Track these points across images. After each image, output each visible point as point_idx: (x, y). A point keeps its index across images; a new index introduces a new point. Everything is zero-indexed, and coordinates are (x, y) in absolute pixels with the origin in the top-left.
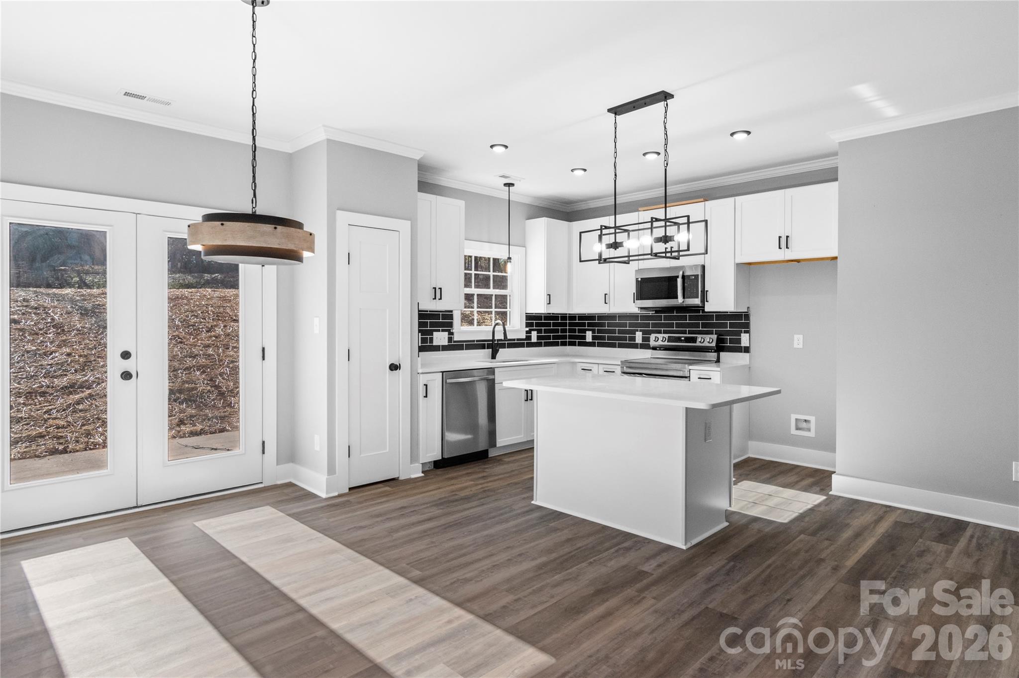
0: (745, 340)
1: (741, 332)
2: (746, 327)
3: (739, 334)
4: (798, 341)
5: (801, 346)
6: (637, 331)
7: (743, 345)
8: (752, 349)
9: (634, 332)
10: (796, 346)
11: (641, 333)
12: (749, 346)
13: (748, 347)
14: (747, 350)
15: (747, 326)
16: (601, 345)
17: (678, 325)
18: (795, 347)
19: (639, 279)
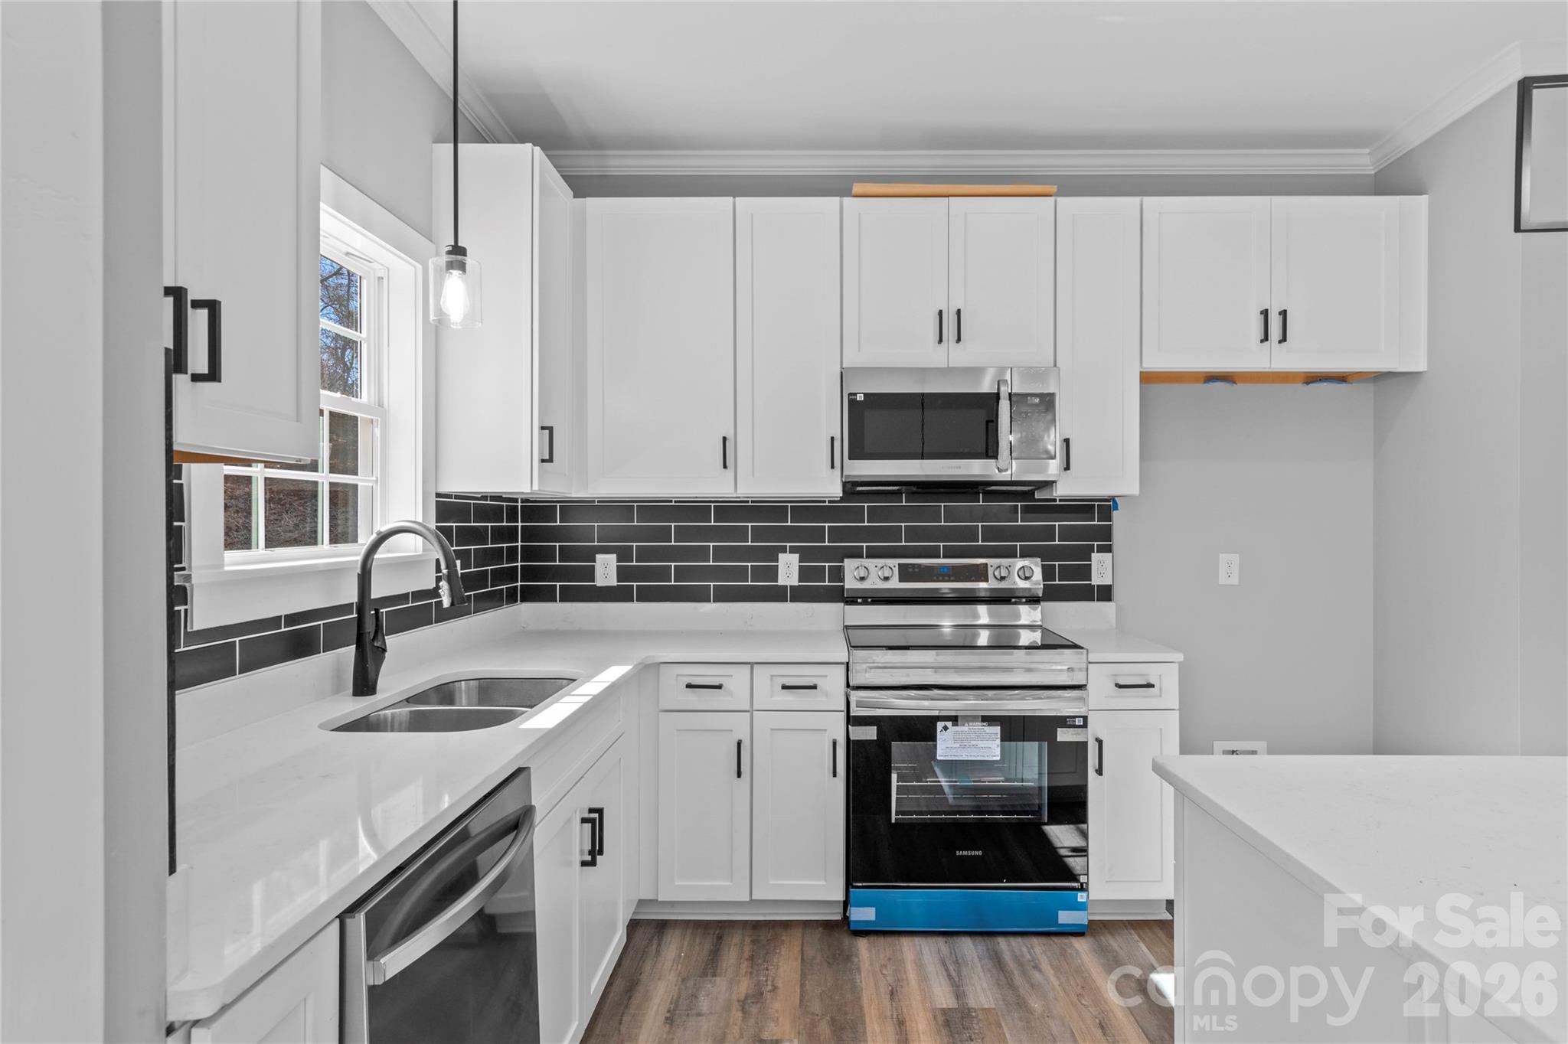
0: (1101, 567)
1: (1091, 549)
2: (1104, 537)
3: (1086, 553)
4: (1229, 569)
5: (1235, 580)
6: (783, 550)
7: (1096, 580)
8: (1116, 592)
9: (773, 554)
10: (1223, 580)
11: (796, 556)
12: (1111, 583)
13: (1111, 586)
14: (1105, 593)
15: (1106, 534)
16: (647, 596)
17: (913, 534)
18: (1221, 582)
19: (860, 398)
